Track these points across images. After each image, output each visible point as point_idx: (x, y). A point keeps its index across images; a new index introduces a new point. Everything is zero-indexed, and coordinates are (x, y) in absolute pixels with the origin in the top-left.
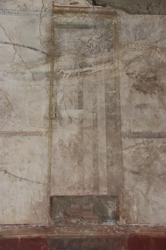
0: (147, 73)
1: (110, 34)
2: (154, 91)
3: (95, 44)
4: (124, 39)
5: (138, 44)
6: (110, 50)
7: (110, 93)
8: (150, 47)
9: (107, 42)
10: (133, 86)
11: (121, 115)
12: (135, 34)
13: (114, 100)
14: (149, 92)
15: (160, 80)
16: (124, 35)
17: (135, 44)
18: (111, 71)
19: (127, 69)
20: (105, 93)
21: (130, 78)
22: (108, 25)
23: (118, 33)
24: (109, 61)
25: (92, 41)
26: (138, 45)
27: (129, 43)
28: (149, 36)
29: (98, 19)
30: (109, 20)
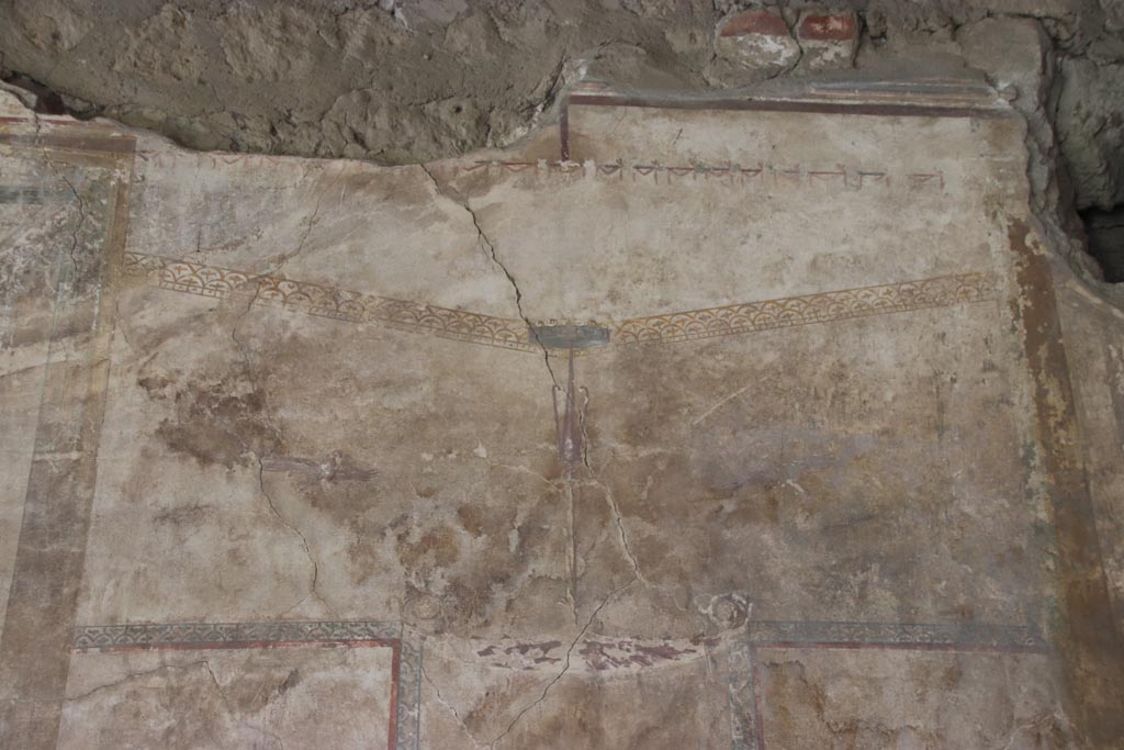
0: (225, 381)
1: (94, 222)
2: (242, 452)
3: (23, 263)
4: (150, 244)
5: (204, 267)
6: (84, 287)
7: (54, 462)
8: (255, 280)
9: (75, 256)
10: (160, 432)
11: (88, 552)
12: (201, 225)
13: (66, 489)
14: (222, 456)
15: (275, 409)
16: (151, 230)
17: (194, 267)
18: (76, 371)
19: (145, 364)
20: (34, 462)
21: (152, 398)
22: (91, 190)
23: (129, 220)
24: (71, 331)
25: (11, 250)
26: (205, 270)
27: (166, 262)
28: (255, 237)
29: (49, 165)
30: (99, 168)
